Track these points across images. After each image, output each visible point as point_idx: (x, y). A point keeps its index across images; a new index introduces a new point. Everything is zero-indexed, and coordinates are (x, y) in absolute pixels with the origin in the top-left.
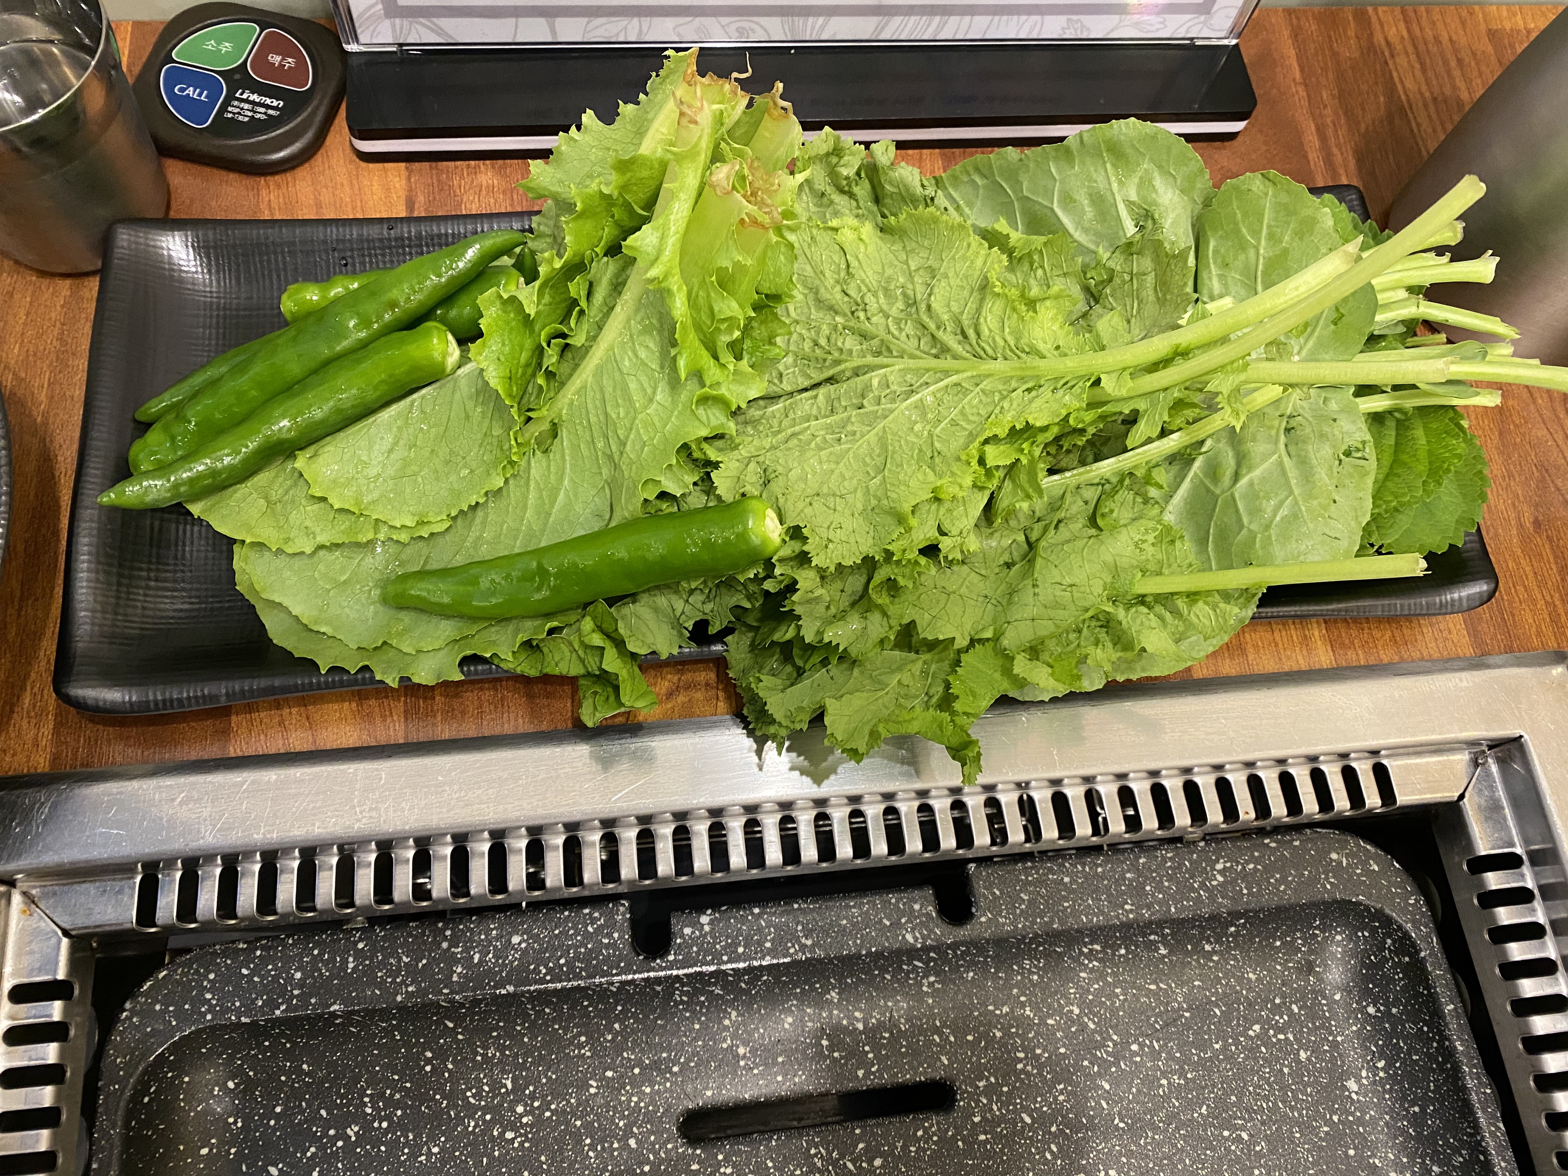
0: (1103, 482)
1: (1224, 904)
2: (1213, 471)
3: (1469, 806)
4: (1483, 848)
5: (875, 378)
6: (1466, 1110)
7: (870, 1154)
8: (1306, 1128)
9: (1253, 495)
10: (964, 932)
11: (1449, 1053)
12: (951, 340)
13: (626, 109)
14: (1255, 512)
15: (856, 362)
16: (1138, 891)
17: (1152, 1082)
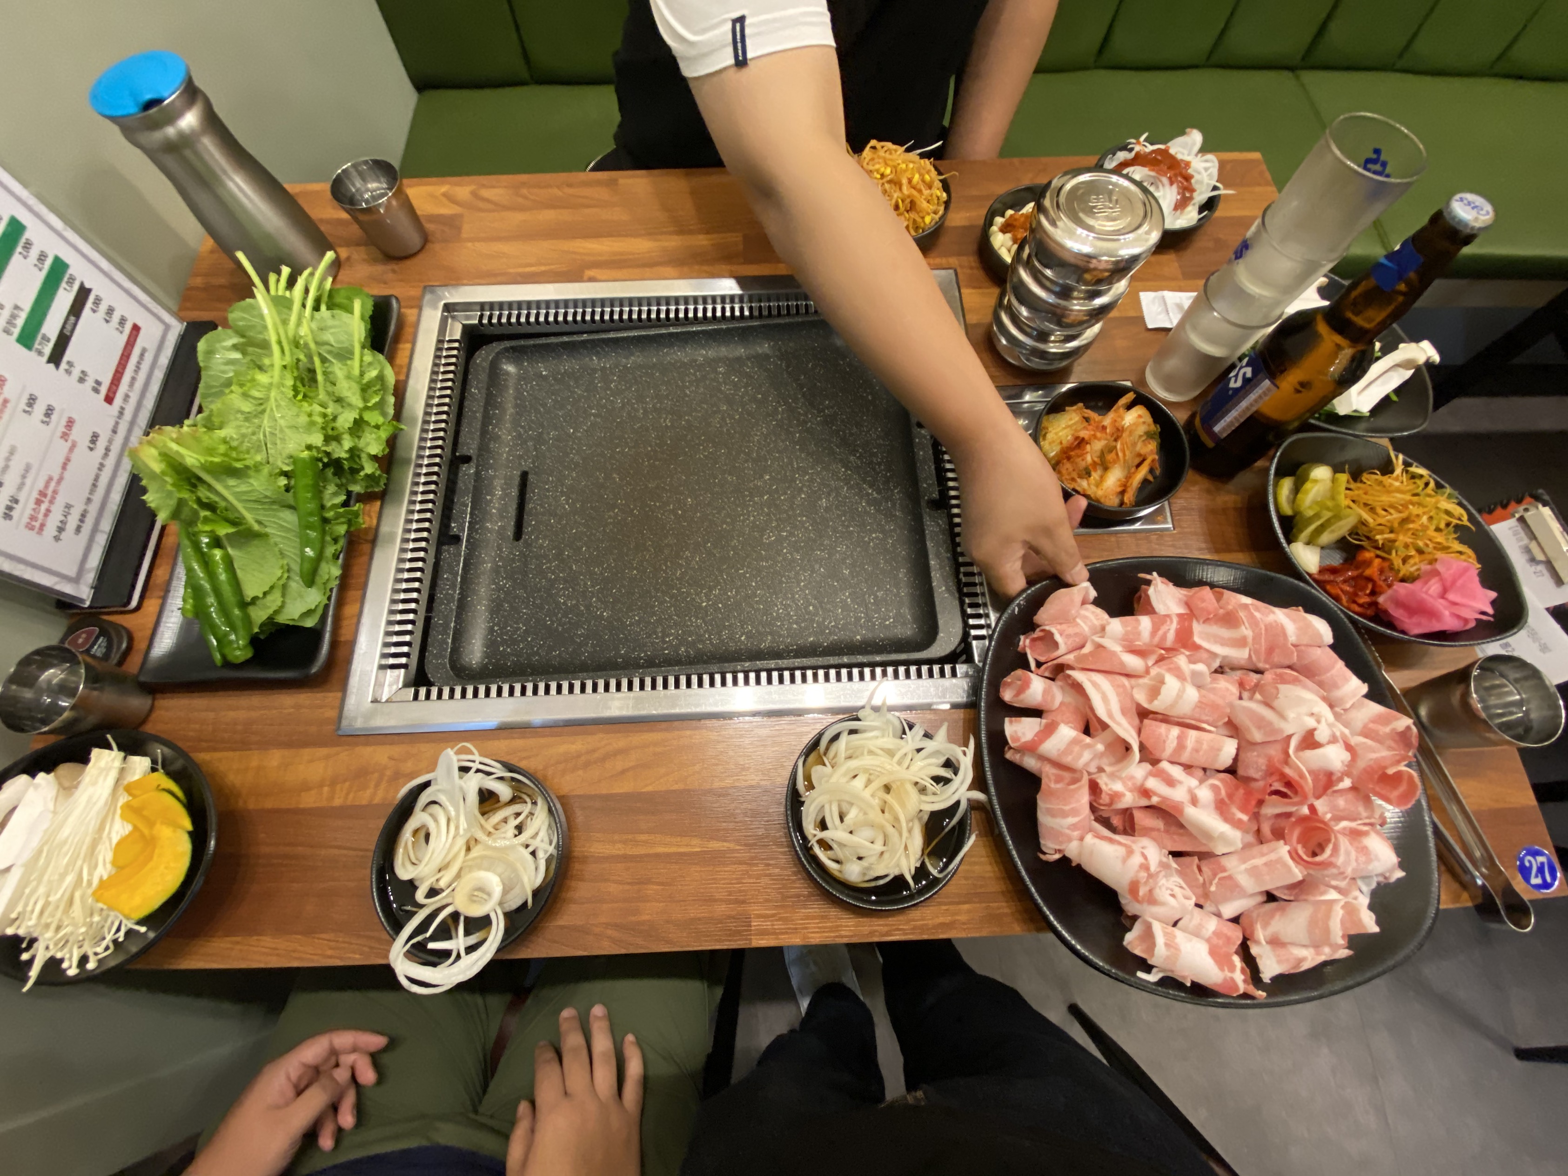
0: (325, 380)
1: (484, 391)
2: (330, 352)
3: (465, 322)
4: (476, 322)
5: (268, 430)
6: (548, 345)
7: (534, 492)
8: (552, 385)
9: (338, 342)
10: (474, 458)
11: (534, 346)
12: (260, 408)
13: (144, 483)
14: (343, 342)
15: (262, 437)
16: (475, 412)
17: (532, 421)
